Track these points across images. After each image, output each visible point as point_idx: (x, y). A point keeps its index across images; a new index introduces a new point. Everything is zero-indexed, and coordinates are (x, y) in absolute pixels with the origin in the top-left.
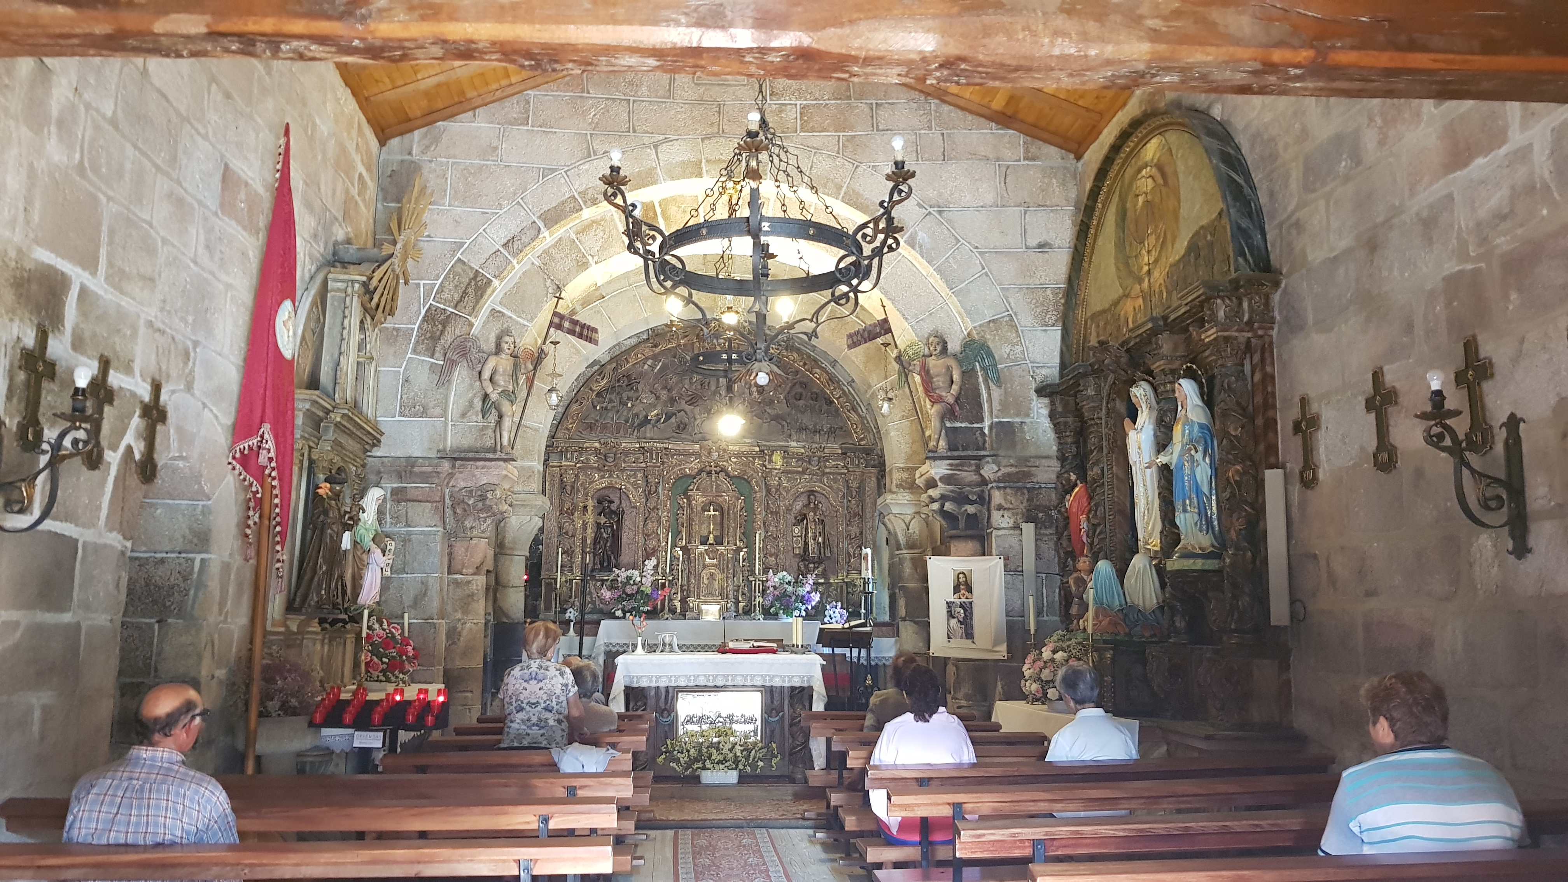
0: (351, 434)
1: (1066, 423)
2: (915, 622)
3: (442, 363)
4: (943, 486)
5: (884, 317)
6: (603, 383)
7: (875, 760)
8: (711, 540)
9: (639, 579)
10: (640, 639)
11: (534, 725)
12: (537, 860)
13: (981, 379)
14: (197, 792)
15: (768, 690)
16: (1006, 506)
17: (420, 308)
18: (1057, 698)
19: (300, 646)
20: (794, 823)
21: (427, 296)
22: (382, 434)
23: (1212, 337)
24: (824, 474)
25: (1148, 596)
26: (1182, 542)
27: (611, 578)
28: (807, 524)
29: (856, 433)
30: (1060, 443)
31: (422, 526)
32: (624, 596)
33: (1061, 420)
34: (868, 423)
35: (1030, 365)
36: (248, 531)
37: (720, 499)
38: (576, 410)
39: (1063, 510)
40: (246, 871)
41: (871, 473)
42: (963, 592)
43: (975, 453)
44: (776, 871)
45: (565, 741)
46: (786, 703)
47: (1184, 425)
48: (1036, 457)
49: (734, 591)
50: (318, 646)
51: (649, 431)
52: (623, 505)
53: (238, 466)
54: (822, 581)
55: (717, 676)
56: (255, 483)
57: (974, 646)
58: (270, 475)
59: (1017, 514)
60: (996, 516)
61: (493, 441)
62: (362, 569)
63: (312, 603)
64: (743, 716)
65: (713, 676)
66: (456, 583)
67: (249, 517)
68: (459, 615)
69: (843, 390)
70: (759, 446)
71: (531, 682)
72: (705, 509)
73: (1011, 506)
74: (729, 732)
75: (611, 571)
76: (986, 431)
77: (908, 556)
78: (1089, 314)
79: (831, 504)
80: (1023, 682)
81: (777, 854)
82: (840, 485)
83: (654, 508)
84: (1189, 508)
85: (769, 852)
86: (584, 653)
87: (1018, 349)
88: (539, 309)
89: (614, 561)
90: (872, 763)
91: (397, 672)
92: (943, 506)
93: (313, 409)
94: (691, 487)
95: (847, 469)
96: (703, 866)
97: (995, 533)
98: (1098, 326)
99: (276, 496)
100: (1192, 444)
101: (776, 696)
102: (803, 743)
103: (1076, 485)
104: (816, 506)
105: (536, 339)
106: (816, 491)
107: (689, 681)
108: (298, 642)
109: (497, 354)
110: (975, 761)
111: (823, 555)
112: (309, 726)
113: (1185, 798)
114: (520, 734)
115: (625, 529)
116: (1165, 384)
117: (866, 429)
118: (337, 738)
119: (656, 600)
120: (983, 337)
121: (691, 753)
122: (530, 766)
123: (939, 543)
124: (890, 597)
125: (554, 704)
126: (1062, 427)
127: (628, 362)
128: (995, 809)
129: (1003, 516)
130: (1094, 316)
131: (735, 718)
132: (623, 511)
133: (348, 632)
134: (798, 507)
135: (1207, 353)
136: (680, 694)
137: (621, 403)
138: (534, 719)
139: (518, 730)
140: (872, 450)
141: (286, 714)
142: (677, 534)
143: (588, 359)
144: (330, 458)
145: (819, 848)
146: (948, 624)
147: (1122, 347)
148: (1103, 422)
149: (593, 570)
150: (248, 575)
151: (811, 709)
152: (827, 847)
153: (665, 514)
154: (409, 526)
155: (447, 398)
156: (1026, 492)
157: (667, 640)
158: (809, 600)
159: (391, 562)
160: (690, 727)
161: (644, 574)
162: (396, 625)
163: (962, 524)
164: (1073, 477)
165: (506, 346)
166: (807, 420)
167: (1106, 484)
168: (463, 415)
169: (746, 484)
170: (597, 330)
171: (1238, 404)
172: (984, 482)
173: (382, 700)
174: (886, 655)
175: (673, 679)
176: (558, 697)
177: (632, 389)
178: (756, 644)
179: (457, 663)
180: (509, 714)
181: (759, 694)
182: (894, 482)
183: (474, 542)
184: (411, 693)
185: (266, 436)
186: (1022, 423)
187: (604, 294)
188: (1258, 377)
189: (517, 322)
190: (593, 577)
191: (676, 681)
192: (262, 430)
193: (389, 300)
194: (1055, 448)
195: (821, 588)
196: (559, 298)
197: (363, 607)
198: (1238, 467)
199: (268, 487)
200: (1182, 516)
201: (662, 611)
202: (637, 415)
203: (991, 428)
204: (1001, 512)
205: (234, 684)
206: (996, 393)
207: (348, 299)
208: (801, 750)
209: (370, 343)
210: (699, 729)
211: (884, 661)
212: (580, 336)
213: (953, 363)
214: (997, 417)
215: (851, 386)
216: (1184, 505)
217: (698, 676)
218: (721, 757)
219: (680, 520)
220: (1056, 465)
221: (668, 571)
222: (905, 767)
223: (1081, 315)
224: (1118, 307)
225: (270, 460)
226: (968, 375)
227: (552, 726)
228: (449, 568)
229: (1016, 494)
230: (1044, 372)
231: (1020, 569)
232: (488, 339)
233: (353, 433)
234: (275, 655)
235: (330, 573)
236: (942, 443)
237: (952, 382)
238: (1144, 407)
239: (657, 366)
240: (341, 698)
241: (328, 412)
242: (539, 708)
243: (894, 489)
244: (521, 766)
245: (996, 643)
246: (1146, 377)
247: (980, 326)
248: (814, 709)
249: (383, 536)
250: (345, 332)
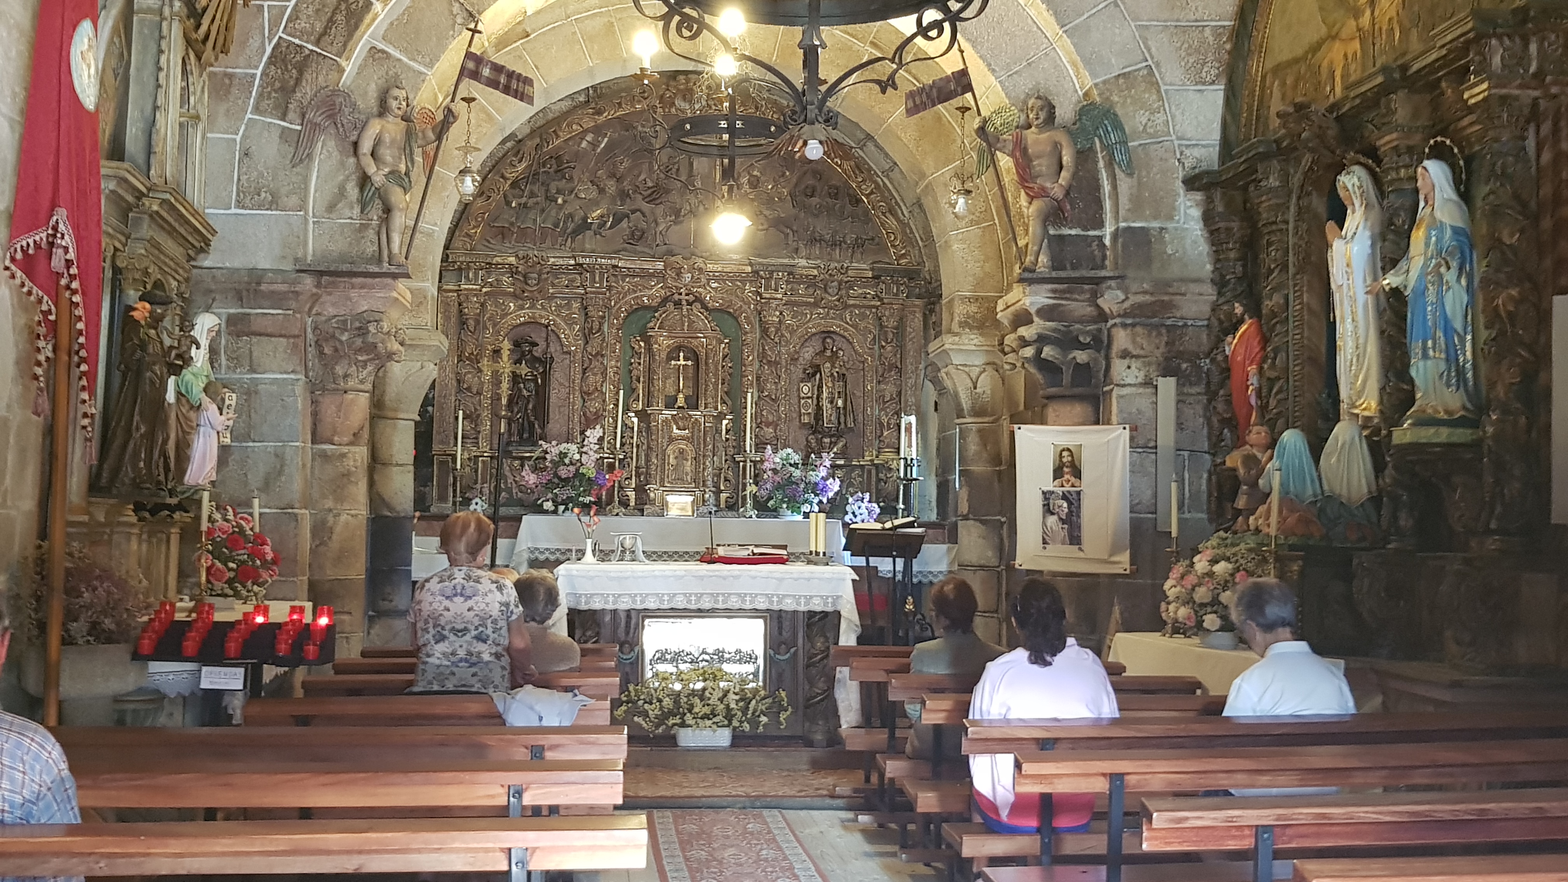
0: (172, 232)
1: (1228, 230)
2: (983, 522)
3: (299, 128)
4: (1042, 322)
5: (962, 67)
6: (524, 165)
7: (975, 713)
8: (681, 401)
9: (577, 457)
10: (589, 541)
11: (461, 660)
12: (535, 849)
13: (1101, 164)
14: (19, 746)
15: (775, 616)
16: (1135, 353)
17: (263, 43)
18: (1217, 627)
19: (110, 542)
20: (818, 802)
21: (274, 24)
22: (214, 232)
23: (1481, 97)
24: (846, 306)
25: (1355, 482)
26: (1417, 403)
27: (535, 455)
28: (821, 379)
29: (893, 246)
30: (1218, 260)
31: (274, 372)
32: (556, 480)
33: (1222, 225)
34: (912, 232)
35: (1176, 143)
36: (39, 371)
37: (695, 342)
38: (480, 208)
39: (1220, 358)
40: (102, 865)
41: (915, 306)
42: (1067, 477)
43: (1092, 274)
44: (802, 866)
45: (507, 684)
46: (800, 635)
47: (1429, 229)
48: (1182, 280)
49: (714, 475)
50: (134, 546)
51: (589, 240)
52: (552, 349)
53: (19, 273)
54: (841, 462)
55: (702, 594)
56: (46, 298)
57: (1081, 555)
58: (68, 287)
59: (1149, 364)
60: (1119, 367)
61: (376, 248)
62: (189, 433)
63: (127, 481)
64: (738, 652)
65: (696, 595)
66: (325, 457)
67: (38, 350)
68: (329, 504)
69: (876, 182)
70: (751, 265)
71: (455, 599)
72: (672, 355)
73: (1142, 352)
74: (719, 674)
75: (535, 444)
76: (1107, 242)
77: (974, 427)
78: (1269, 65)
79: (856, 352)
80: (1163, 606)
81: (801, 845)
82: (870, 323)
83: (597, 354)
84: (1431, 353)
85: (788, 842)
86: (498, 562)
87: (1160, 118)
88: (442, 46)
89: (539, 431)
90: (971, 717)
91: (249, 583)
92: (1039, 351)
93: (120, 191)
94: (652, 324)
95: (881, 300)
96: (699, 861)
97: (1116, 392)
98: (1283, 84)
99: (79, 318)
100: (1442, 256)
101: (786, 624)
102: (825, 691)
103: (1241, 321)
104: (835, 354)
105: (436, 95)
106: (834, 332)
107: (662, 601)
108: (106, 537)
109: (381, 115)
110: (1117, 716)
111: (842, 426)
112: (133, 659)
113: (1447, 770)
114: (442, 674)
115: (554, 384)
116: (1397, 169)
117: (909, 241)
118: (171, 677)
119: (601, 487)
120: (1108, 99)
121: (664, 703)
122: (461, 718)
123: (1022, 407)
124: (939, 486)
125: (489, 631)
126: (1223, 236)
127: (558, 137)
128: (1171, 783)
129: (1129, 367)
130: (1278, 70)
131: (726, 656)
132: (552, 357)
133: (173, 524)
134: (808, 356)
135: (1465, 122)
136: (647, 621)
137: (547, 198)
138: (462, 653)
139: (438, 666)
140: (918, 272)
141: (97, 639)
142: (631, 391)
143: (502, 130)
144: (143, 266)
145: (858, 838)
146: (1044, 523)
147: (1331, 112)
148: (1291, 226)
149: (509, 443)
150: (35, 438)
151: (837, 643)
152: (870, 835)
153: (613, 363)
154: (255, 372)
155: (306, 180)
156: (1164, 331)
157: (628, 543)
158: (824, 490)
159: (231, 423)
160: (661, 667)
161: (585, 449)
162: (246, 516)
163: (1067, 378)
164: (1239, 309)
165: (394, 104)
166: (822, 227)
167: (1291, 320)
168: (331, 207)
169: (731, 320)
170: (531, 80)
171: (1516, 197)
172: (1102, 316)
173: (238, 622)
174: (935, 569)
175: (638, 599)
176: (495, 622)
177: (564, 177)
178: (756, 550)
179: (328, 572)
180: (424, 645)
181: (761, 622)
182: (957, 319)
183: (350, 396)
184: (279, 612)
185: (61, 227)
186: (1162, 229)
187: (528, 30)
188: (1546, 156)
189: (409, 68)
190: (508, 454)
191: (642, 602)
192: (55, 218)
193: (223, 29)
194: (1209, 267)
195: (839, 473)
196: (475, 31)
197: (198, 489)
198: (1514, 292)
199: (64, 305)
200: (1421, 364)
201: (608, 504)
202: (571, 216)
203: (1115, 236)
204: (1126, 362)
205: (18, 596)
206: (1125, 184)
207: (165, 24)
208: (822, 700)
209: (194, 93)
210: (674, 670)
211: (931, 577)
212: (507, 90)
213: (1062, 138)
214: (1125, 221)
215: (887, 176)
216: (1425, 349)
217: (674, 595)
218: (707, 710)
219: (635, 372)
220: (1209, 292)
221: (618, 446)
222: (1024, 723)
223: (1255, 67)
224: (1319, 54)
225: (69, 263)
226: (1084, 156)
227: (488, 663)
228: (314, 434)
229: (1149, 335)
230: (1197, 153)
231: (1152, 444)
232: (366, 93)
233: (174, 229)
234: (77, 555)
235: (151, 436)
236: (1043, 259)
237: (1061, 167)
238: (1357, 203)
239: (600, 142)
240: (176, 619)
241: (140, 196)
242: (468, 637)
243: (955, 327)
244: (450, 717)
245: (1115, 549)
246: (1363, 159)
247: (1105, 82)
248: (843, 642)
249: (219, 386)
250: (162, 75)
